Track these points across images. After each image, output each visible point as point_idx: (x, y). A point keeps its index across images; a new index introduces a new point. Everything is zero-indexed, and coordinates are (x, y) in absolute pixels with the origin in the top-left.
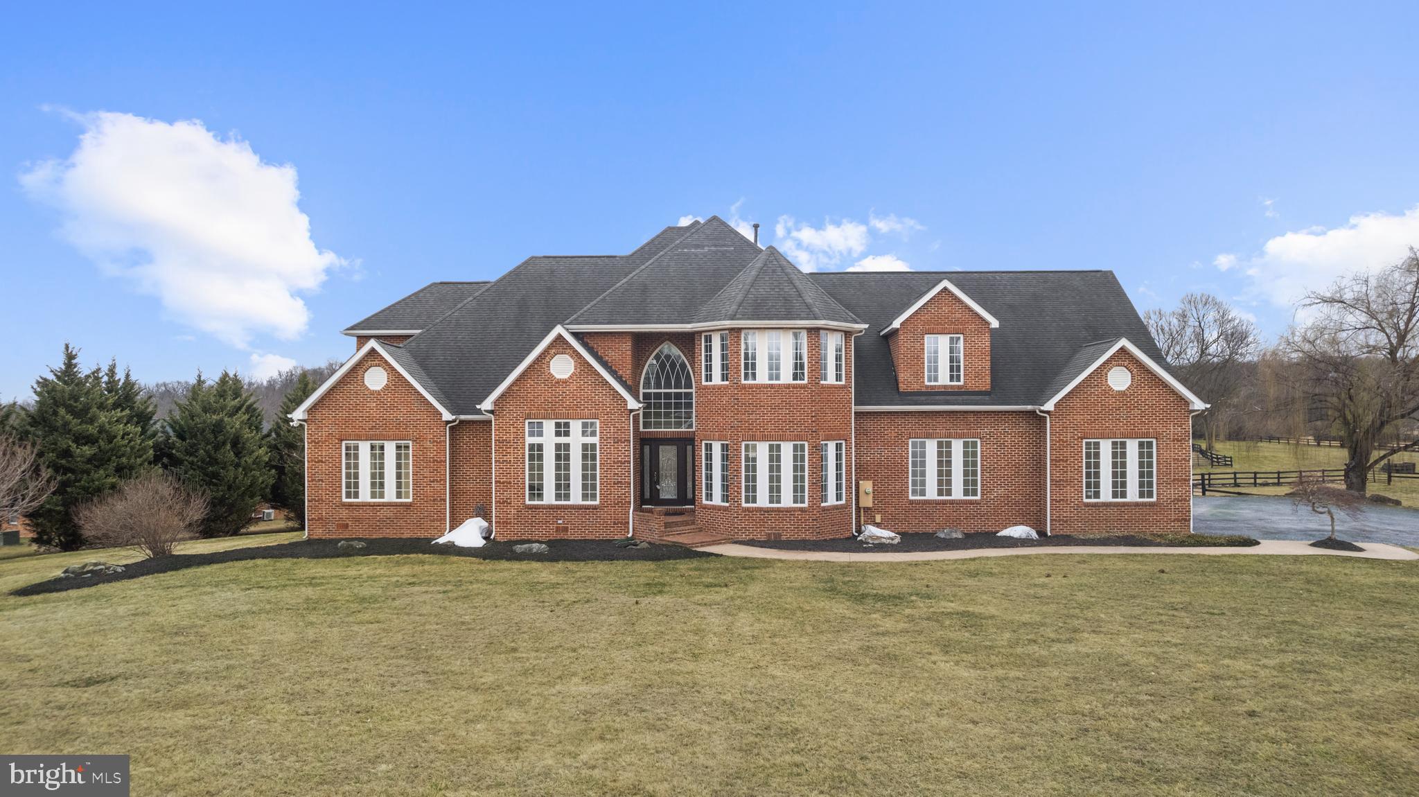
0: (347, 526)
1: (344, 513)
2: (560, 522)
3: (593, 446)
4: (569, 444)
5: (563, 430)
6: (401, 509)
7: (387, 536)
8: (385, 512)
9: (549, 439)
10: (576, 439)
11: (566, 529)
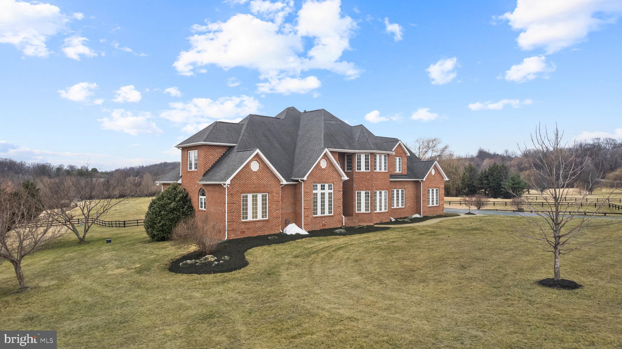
0: (244, 232)
1: (243, 226)
2: (323, 222)
3: (331, 193)
4: (324, 193)
5: (323, 188)
6: (265, 222)
7: (260, 235)
8: (259, 224)
9: (319, 191)
10: (327, 191)
11: (325, 225)
